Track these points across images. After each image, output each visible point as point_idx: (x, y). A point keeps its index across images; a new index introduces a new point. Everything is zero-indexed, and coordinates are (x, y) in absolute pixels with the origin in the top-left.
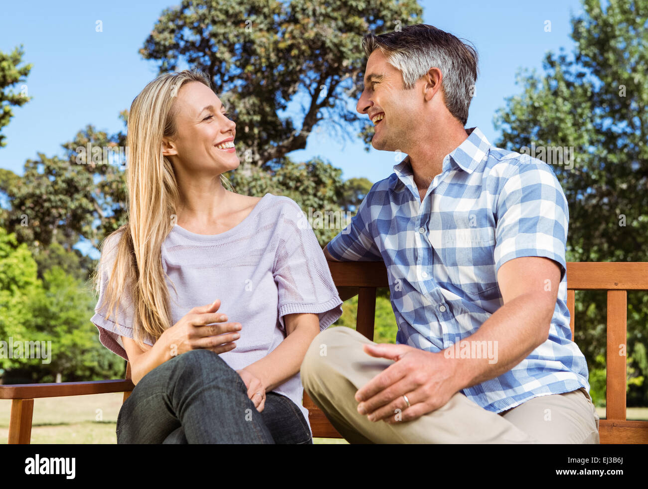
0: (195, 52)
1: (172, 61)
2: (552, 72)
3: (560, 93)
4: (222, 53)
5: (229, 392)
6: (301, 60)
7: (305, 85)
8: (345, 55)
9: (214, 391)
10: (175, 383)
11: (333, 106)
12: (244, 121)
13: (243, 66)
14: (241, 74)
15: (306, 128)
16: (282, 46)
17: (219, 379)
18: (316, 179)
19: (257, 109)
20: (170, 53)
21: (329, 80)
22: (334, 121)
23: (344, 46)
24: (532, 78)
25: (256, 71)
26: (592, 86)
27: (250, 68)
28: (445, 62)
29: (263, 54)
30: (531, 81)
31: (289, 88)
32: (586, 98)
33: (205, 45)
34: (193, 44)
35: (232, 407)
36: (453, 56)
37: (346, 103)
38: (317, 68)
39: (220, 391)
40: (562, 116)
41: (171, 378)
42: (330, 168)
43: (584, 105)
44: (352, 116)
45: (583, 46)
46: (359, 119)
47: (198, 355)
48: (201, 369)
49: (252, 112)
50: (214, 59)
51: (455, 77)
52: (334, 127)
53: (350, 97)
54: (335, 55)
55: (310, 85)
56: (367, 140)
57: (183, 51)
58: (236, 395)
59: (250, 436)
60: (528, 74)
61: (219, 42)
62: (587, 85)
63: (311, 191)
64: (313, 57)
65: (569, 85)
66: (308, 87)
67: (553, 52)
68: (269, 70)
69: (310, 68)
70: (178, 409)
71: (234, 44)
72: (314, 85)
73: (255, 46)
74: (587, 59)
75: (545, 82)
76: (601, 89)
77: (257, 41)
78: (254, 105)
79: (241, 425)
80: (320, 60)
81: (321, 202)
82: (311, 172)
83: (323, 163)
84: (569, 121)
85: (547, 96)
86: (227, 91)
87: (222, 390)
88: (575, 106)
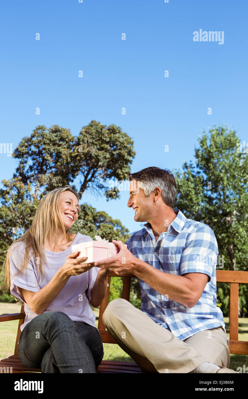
0: (35, 156)
1: (26, 159)
2: (186, 170)
3: (190, 180)
4: (48, 157)
5: (71, 332)
6: (81, 161)
7: (82, 172)
8: (100, 160)
9: (64, 333)
10: (48, 329)
11: (93, 181)
12: (55, 186)
13: (56, 163)
14: (54, 166)
15: (81, 190)
16: (73, 155)
17: (66, 327)
18: (85, 212)
19: (61, 181)
20: (25, 156)
21: (92, 170)
22: (94, 188)
23: (100, 157)
24: (178, 173)
25: (61, 165)
26: (203, 177)
27: (59, 164)
28: (161, 184)
29: (65, 158)
30: (177, 174)
31: (75, 173)
32: (201, 183)
33: (40, 153)
34: (35, 152)
35: (72, 339)
36: (165, 181)
37: (99, 180)
38: (88, 165)
39: (67, 332)
40: (191, 190)
41: (46, 326)
42: (91, 208)
43: (199, 185)
44: (102, 186)
45: (200, 161)
46: (104, 187)
47: (57, 316)
48: (59, 323)
49: (58, 183)
50: (44, 160)
51: (166, 189)
52: (94, 190)
53: (101, 178)
54: (95, 160)
55: (84, 172)
56: (108, 196)
57: (30, 155)
58: (74, 334)
59: (81, 353)
60: (177, 171)
61: (46, 152)
62: (201, 177)
63: (82, 217)
64: (86, 160)
65: (193, 176)
66: (83, 173)
67: (187, 162)
68: (67, 165)
69: (84, 165)
70: (49, 341)
71: (53, 153)
72: (86, 172)
73: (62, 155)
74: (202, 166)
75: (184, 175)
76: (207, 179)
77: (63, 153)
78: (60, 179)
79: (76, 348)
80: (89, 162)
81: (86, 222)
82: (83, 209)
83: (88, 205)
84: (193, 192)
85: (184, 181)
86: (48, 173)
87: (68, 332)
88: (196, 185)
